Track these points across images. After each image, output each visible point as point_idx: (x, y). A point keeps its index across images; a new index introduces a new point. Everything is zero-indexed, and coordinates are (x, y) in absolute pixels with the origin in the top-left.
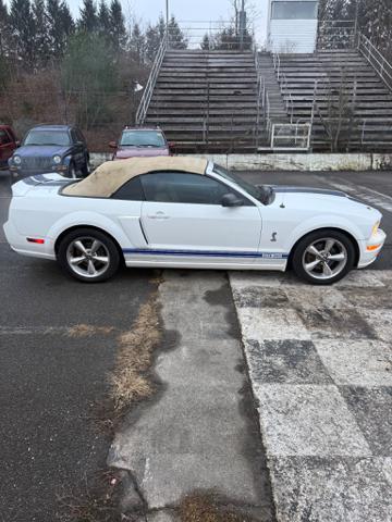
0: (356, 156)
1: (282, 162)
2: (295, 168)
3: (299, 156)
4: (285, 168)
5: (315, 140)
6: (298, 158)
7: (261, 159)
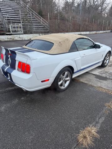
0: (36, 34)
1: (16, 37)
2: (21, 39)
3: (21, 35)
4: (18, 39)
5: (24, 30)
6: (21, 36)
7: (9, 37)
